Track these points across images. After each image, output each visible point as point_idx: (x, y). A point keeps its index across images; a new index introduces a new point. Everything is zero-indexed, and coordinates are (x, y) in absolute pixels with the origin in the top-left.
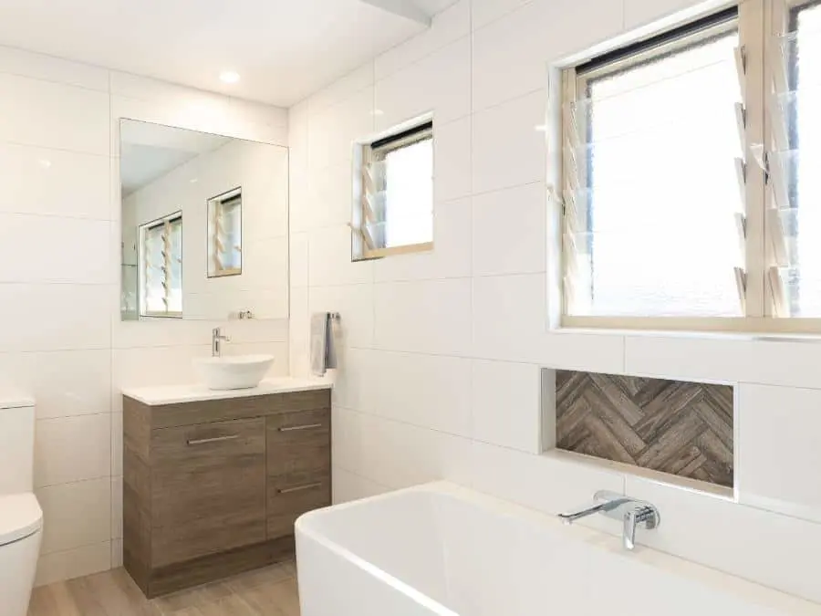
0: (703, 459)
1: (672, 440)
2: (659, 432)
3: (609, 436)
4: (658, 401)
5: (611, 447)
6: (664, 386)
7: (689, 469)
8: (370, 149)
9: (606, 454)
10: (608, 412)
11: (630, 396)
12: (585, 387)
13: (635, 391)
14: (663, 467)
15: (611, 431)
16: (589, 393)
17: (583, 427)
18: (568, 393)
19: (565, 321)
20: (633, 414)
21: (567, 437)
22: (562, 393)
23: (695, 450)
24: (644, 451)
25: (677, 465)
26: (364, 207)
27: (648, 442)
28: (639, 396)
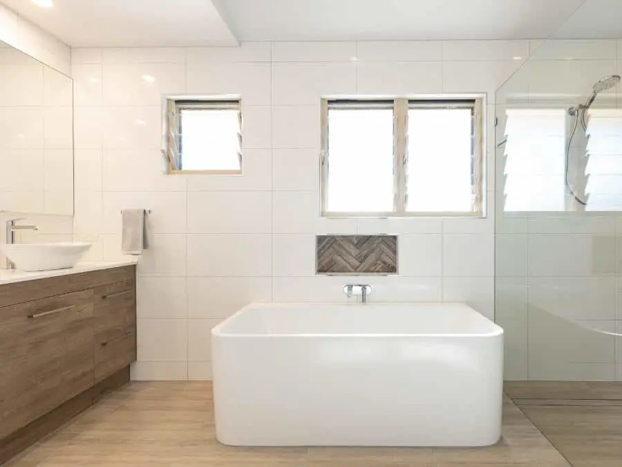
0: (382, 265)
1: (372, 258)
2: (366, 257)
3: (344, 263)
4: (365, 245)
5: (345, 267)
6: (368, 239)
7: (377, 269)
8: (173, 103)
9: (343, 270)
10: (344, 252)
11: (353, 244)
12: (333, 243)
13: (356, 242)
14: (367, 271)
15: (345, 260)
16: (334, 245)
17: (332, 260)
18: (324, 247)
19: (323, 214)
20: (354, 251)
21: (323, 267)
22: (320, 247)
23: (379, 262)
24: (359, 266)
25: (373, 268)
26: (168, 139)
27: (361, 262)
28: (357, 244)
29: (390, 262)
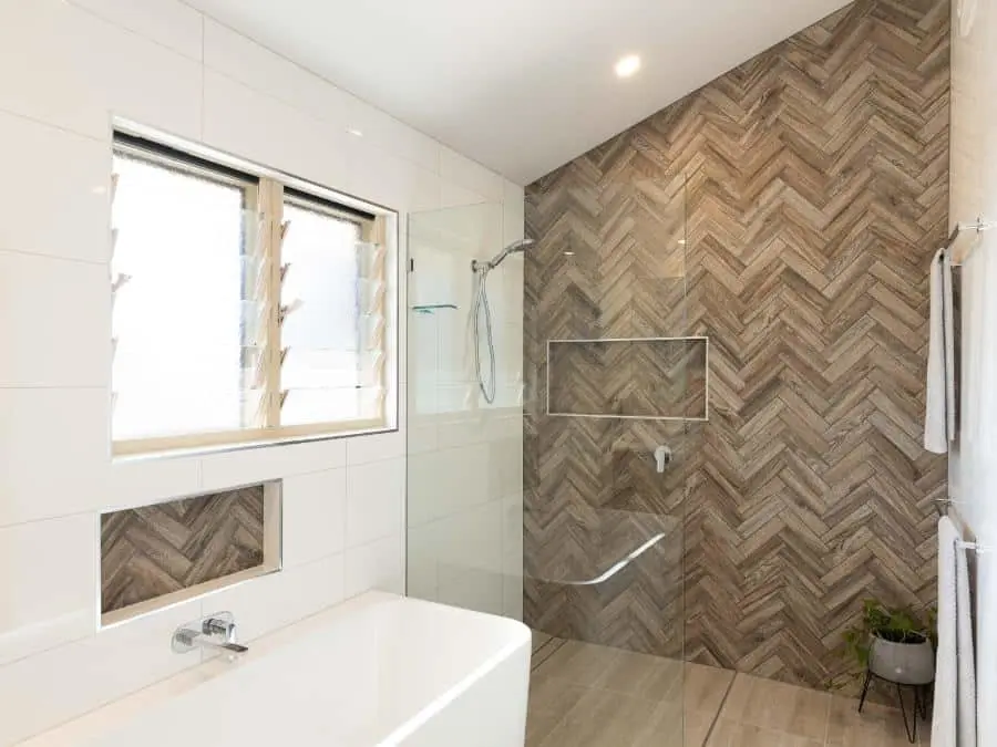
0: (237, 553)
1: (216, 545)
2: (204, 544)
4: (203, 516)
5: (158, 583)
6: (206, 502)
7: (229, 566)
10: (155, 544)
11: (177, 519)
12: (127, 526)
13: (182, 511)
15: (157, 564)
16: (132, 531)
17: (125, 572)
20: (178, 535)
23: (232, 549)
24: (191, 569)
25: (219, 567)
27: (193, 560)
28: (186, 515)
29: (251, 542)
